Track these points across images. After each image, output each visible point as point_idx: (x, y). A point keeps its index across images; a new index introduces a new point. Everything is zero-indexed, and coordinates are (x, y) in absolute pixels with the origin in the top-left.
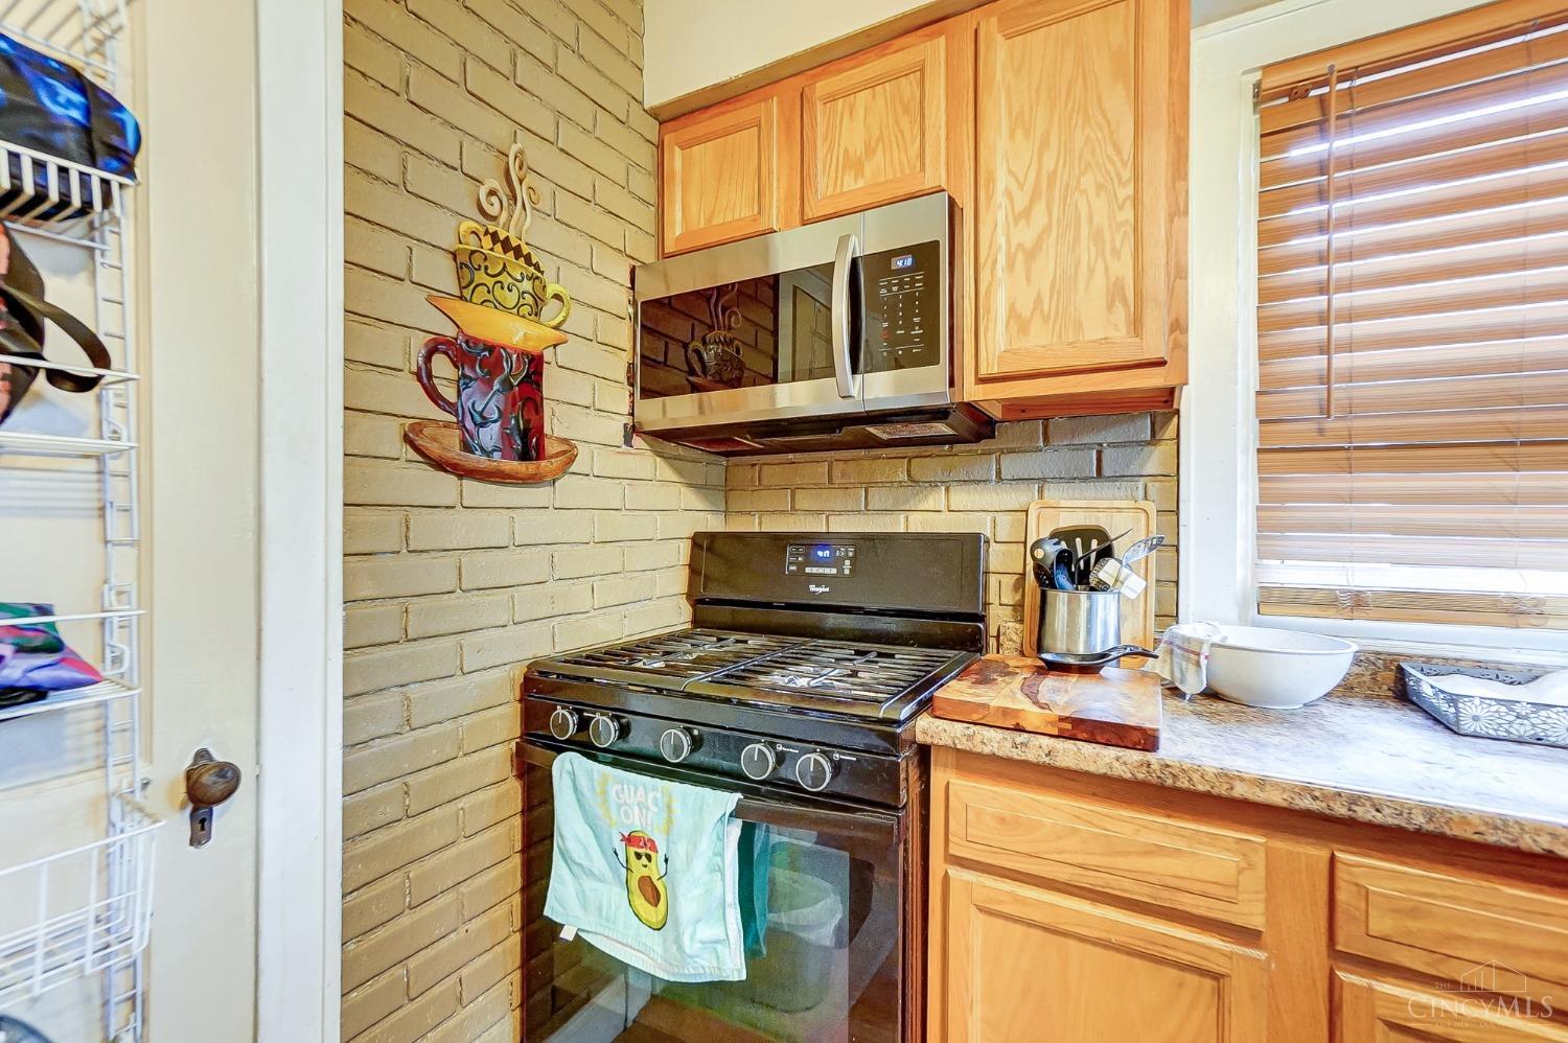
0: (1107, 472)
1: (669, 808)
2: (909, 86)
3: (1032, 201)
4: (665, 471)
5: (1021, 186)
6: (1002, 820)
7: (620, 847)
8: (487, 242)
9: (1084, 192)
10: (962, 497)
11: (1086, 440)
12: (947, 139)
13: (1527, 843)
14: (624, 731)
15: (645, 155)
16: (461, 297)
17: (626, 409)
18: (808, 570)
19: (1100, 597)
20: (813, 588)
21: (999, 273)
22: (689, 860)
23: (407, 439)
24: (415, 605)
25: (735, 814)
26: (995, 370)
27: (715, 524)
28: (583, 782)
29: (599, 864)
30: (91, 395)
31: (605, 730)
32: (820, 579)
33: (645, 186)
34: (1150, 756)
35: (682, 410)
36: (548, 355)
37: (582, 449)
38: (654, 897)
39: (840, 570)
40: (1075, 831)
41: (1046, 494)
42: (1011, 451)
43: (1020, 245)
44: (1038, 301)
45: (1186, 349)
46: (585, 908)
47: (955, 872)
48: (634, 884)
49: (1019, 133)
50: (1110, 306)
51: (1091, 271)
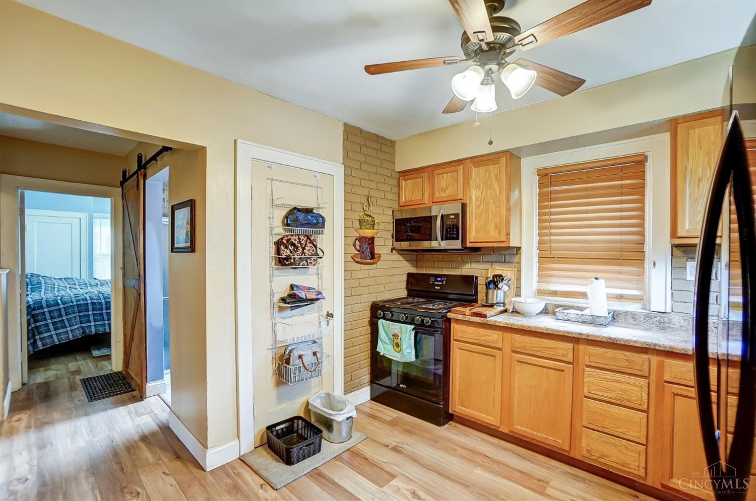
0: (506, 261)
1: (401, 329)
2: (455, 174)
3: (480, 204)
4: (400, 258)
5: (478, 200)
6: (462, 332)
7: (392, 337)
8: (365, 216)
9: (490, 203)
10: (474, 266)
11: (502, 253)
12: (463, 188)
13: (532, 330)
14: (392, 315)
15: (395, 182)
16: (360, 228)
17: (391, 245)
18: (435, 283)
19: (499, 291)
20: (436, 287)
21: (474, 219)
22: (405, 337)
23: (352, 258)
24: (353, 289)
25: (413, 329)
26: (472, 241)
27: (413, 270)
28: (384, 324)
29: (387, 341)
30: (321, 259)
31: (389, 315)
32: (438, 285)
33: (395, 190)
34: (485, 319)
35: (405, 245)
36: (375, 236)
37: (382, 256)
38: (398, 345)
39: (443, 283)
40: (474, 333)
41: (493, 265)
42: (486, 255)
43: (478, 213)
44: (481, 226)
45: (509, 239)
46: (384, 349)
47: (454, 342)
48: (394, 344)
49: (477, 189)
50: (495, 229)
51: (491, 221)
